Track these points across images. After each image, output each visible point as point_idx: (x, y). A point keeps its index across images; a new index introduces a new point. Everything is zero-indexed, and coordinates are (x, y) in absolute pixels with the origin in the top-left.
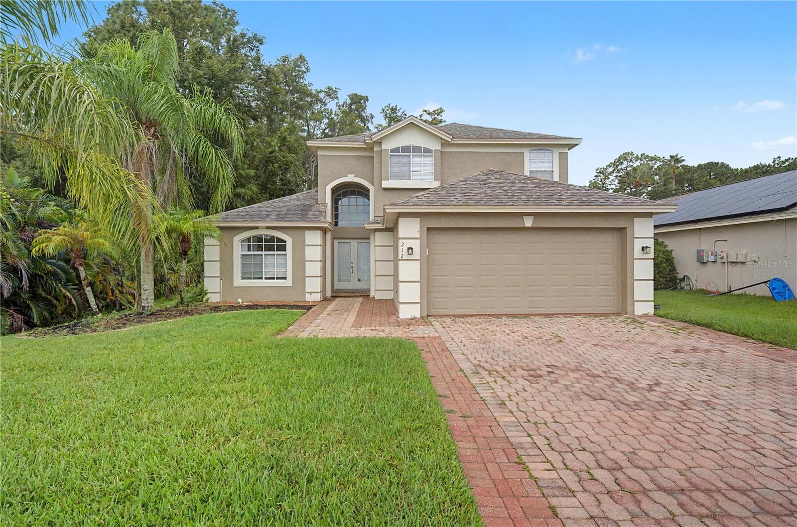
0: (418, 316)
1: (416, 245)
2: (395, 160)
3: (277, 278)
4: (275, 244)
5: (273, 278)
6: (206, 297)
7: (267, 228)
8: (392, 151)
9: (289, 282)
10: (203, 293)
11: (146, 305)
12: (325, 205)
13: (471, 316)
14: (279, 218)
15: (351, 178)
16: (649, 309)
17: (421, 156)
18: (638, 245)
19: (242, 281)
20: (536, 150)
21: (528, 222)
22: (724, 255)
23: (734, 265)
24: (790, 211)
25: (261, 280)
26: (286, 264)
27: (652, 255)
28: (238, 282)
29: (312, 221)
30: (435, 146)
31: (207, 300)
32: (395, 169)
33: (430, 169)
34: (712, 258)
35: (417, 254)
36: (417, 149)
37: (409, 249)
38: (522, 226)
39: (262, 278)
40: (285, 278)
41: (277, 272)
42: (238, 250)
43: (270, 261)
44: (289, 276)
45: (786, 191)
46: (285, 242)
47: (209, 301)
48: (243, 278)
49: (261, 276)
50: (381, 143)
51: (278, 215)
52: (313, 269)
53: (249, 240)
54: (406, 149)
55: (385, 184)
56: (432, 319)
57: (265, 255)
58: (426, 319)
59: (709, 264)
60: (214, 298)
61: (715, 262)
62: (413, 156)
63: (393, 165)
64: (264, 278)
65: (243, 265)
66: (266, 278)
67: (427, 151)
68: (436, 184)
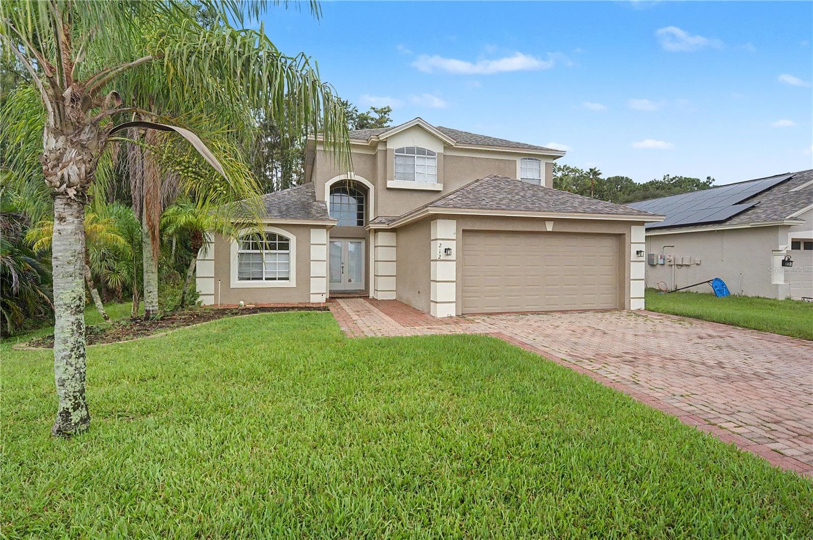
0: (454, 315)
1: (452, 245)
2: (399, 161)
3: (279, 279)
4: (277, 242)
5: (275, 279)
6: (199, 300)
7: (269, 225)
8: (397, 151)
9: (292, 283)
10: (195, 295)
11: (151, 309)
12: (324, 202)
14: (282, 215)
15: (351, 176)
16: (641, 304)
17: (425, 158)
18: (634, 249)
19: (240, 282)
20: (526, 159)
21: (549, 227)
22: (672, 258)
23: (680, 267)
24: (727, 223)
25: (261, 281)
26: (289, 263)
27: (645, 258)
28: (235, 283)
29: (317, 219)
30: (438, 149)
31: (199, 303)
32: (400, 170)
33: (434, 172)
34: (661, 262)
35: (453, 256)
36: (421, 152)
37: (446, 250)
38: (544, 230)
39: (262, 279)
40: (287, 279)
41: (279, 272)
42: (235, 248)
43: (271, 261)
44: (293, 275)
45: (716, 206)
46: (288, 240)
47: (202, 305)
48: (240, 279)
49: (260, 277)
50: (386, 142)
51: (280, 212)
52: (319, 269)
53: (247, 237)
54: (410, 150)
55: (391, 184)
56: (470, 317)
57: (266, 253)
58: (462, 316)
59: (658, 266)
60: (207, 301)
61: (664, 264)
62: (417, 157)
63: (397, 165)
64: (264, 279)
65: (240, 264)
66: (267, 279)
67: (431, 153)
68: (439, 187)
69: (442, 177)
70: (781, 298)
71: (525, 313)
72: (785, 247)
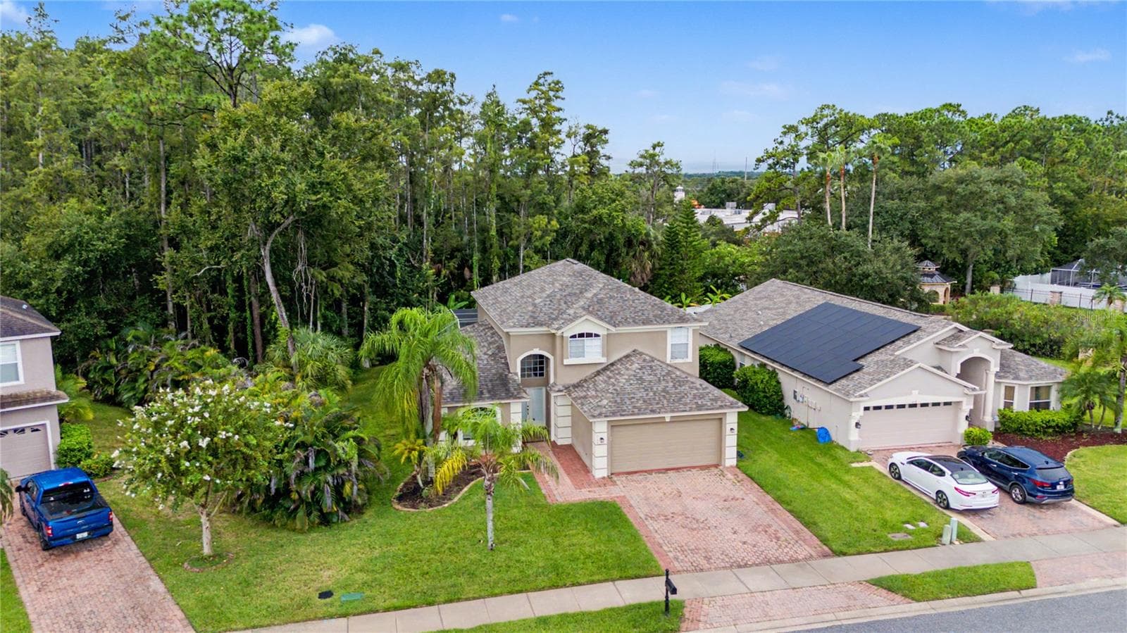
0: (606, 476)
1: (605, 436)
2: (573, 343)
8: (572, 337)
12: (516, 374)
13: (636, 472)
14: (492, 396)
15: (537, 351)
16: (734, 462)
17: (592, 340)
18: (728, 427)
21: (668, 418)
22: (806, 399)
23: (810, 408)
24: (831, 387)
27: (736, 433)
30: (603, 332)
32: (574, 350)
33: (600, 350)
34: (800, 399)
35: (605, 441)
36: (589, 335)
37: (601, 438)
38: (664, 420)
50: (563, 332)
51: (489, 391)
54: (581, 335)
55: (566, 362)
56: (615, 478)
58: (611, 478)
59: (799, 402)
61: (802, 402)
62: (586, 340)
63: (571, 347)
67: (597, 335)
68: (603, 360)
69: (606, 353)
70: (853, 449)
71: (650, 472)
72: (858, 414)
